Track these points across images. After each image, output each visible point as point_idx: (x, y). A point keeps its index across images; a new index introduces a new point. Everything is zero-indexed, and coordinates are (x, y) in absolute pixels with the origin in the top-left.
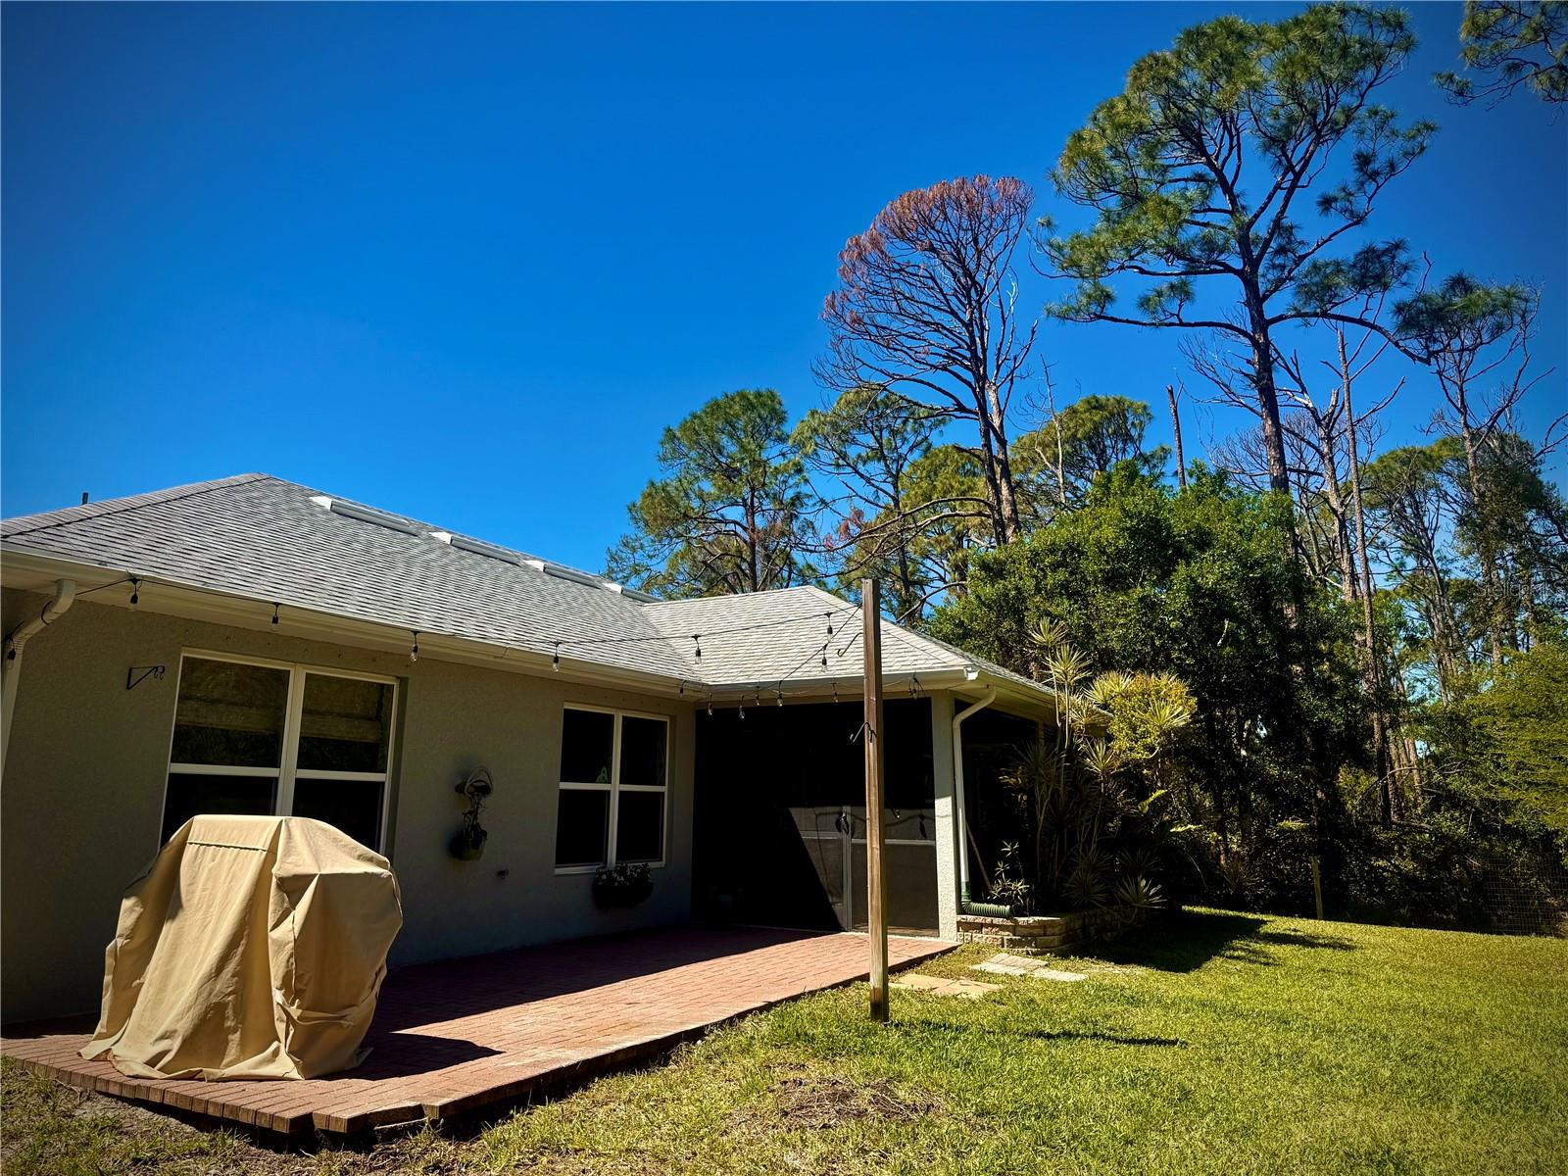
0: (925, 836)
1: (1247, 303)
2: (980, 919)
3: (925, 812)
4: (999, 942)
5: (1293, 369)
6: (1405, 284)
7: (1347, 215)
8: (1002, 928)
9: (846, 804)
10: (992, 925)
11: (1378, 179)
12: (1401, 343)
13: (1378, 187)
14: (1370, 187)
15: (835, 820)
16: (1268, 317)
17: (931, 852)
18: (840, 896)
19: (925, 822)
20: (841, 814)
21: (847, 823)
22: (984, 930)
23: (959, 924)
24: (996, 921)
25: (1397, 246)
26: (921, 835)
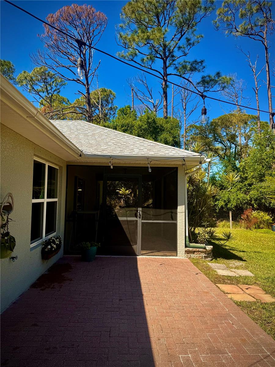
0: (173, 219)
1: (163, 68)
2: (194, 249)
3: (173, 211)
4: (201, 257)
5: (150, 92)
6: (203, 72)
7: (183, 52)
8: (202, 252)
9: (140, 207)
10: (199, 251)
11: (191, 45)
12: (196, 87)
13: (190, 48)
14: (189, 47)
15: (135, 213)
16: (168, 73)
17: (175, 225)
18: (136, 243)
19: (173, 215)
20: (137, 211)
21: (140, 214)
22: (195, 253)
23: (186, 251)
24: (200, 250)
25: (202, 61)
26: (171, 219)
